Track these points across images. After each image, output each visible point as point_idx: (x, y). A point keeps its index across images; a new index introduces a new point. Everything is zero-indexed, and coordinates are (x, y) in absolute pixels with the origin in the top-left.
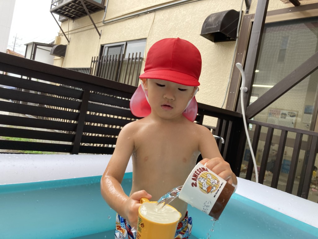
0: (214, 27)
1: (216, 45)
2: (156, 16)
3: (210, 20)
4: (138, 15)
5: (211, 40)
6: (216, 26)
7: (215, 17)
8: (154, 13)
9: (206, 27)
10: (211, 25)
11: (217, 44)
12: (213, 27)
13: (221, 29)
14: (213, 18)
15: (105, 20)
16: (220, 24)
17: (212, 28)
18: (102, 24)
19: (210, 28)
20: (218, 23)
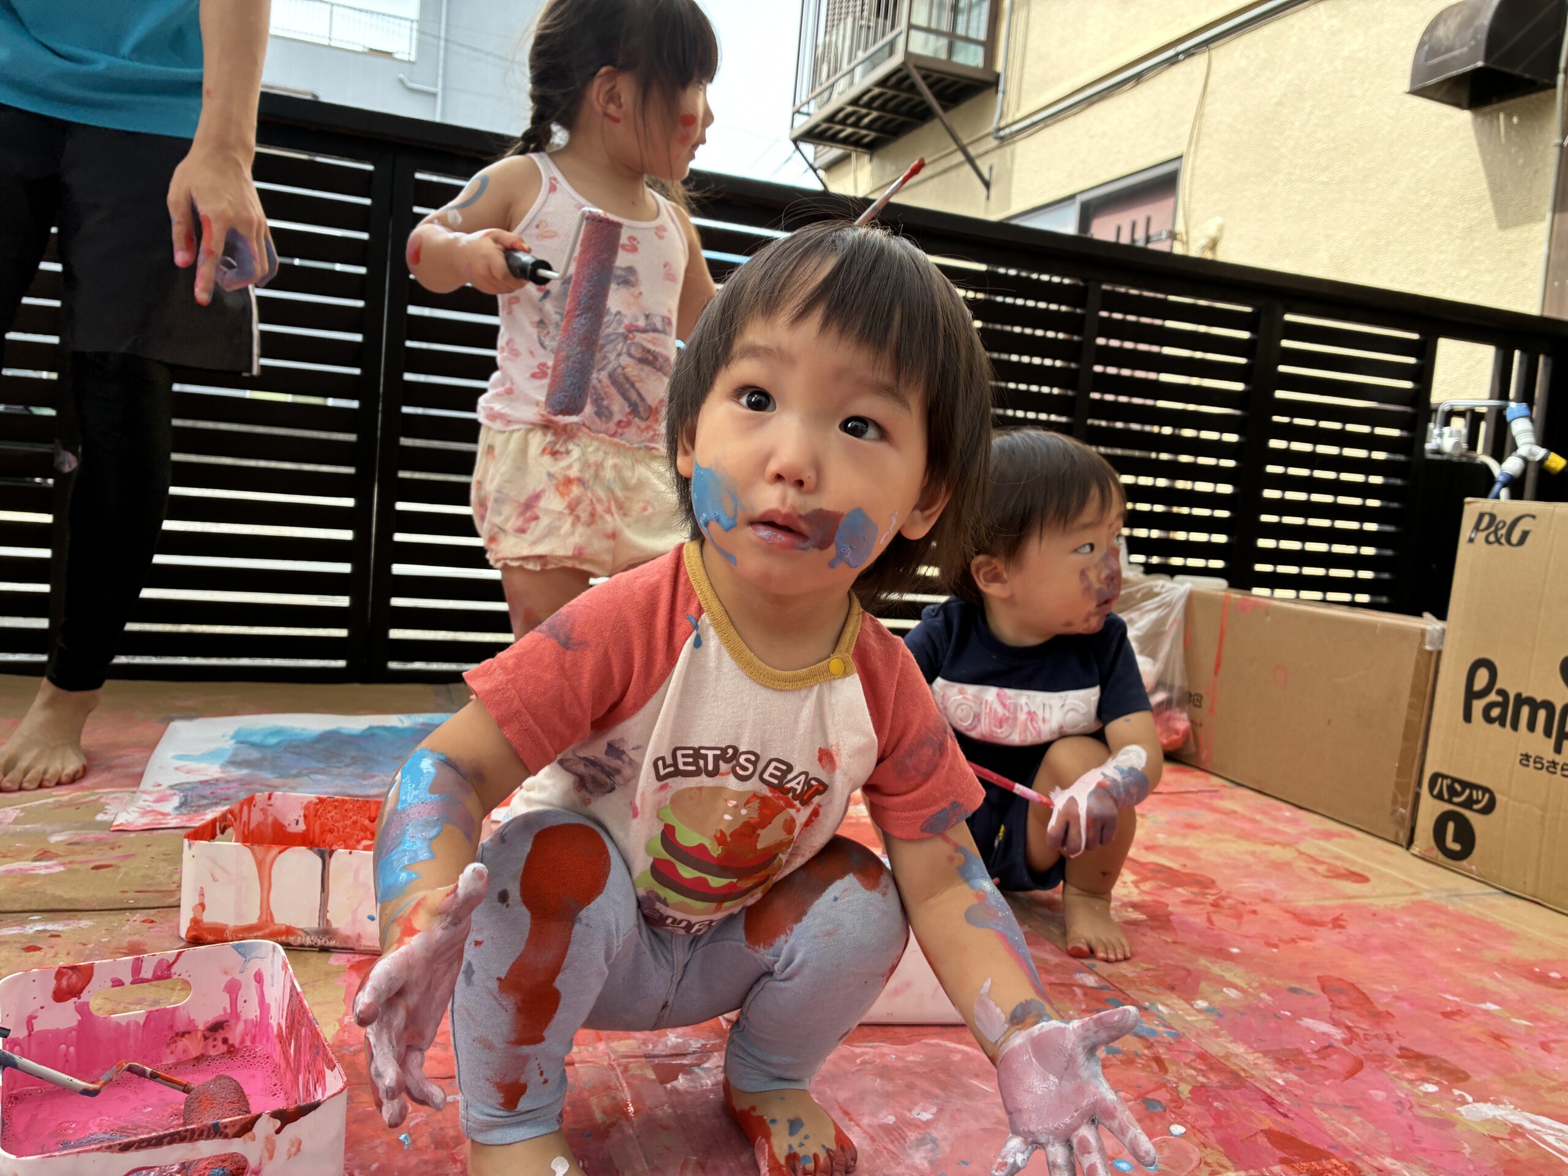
0: (1461, 55)
1: (1480, 120)
2: (1214, 64)
3: (1441, 32)
4: (1138, 78)
5: (1458, 105)
6: (1465, 49)
7: (1459, 19)
8: (1206, 55)
9: (1426, 60)
10: (1450, 49)
11: (1485, 114)
12: (1456, 53)
13: (1488, 56)
14: (1453, 23)
15: (1003, 124)
16: (1483, 36)
17: (1454, 58)
18: (993, 143)
19: (1445, 61)
20: (1474, 37)
